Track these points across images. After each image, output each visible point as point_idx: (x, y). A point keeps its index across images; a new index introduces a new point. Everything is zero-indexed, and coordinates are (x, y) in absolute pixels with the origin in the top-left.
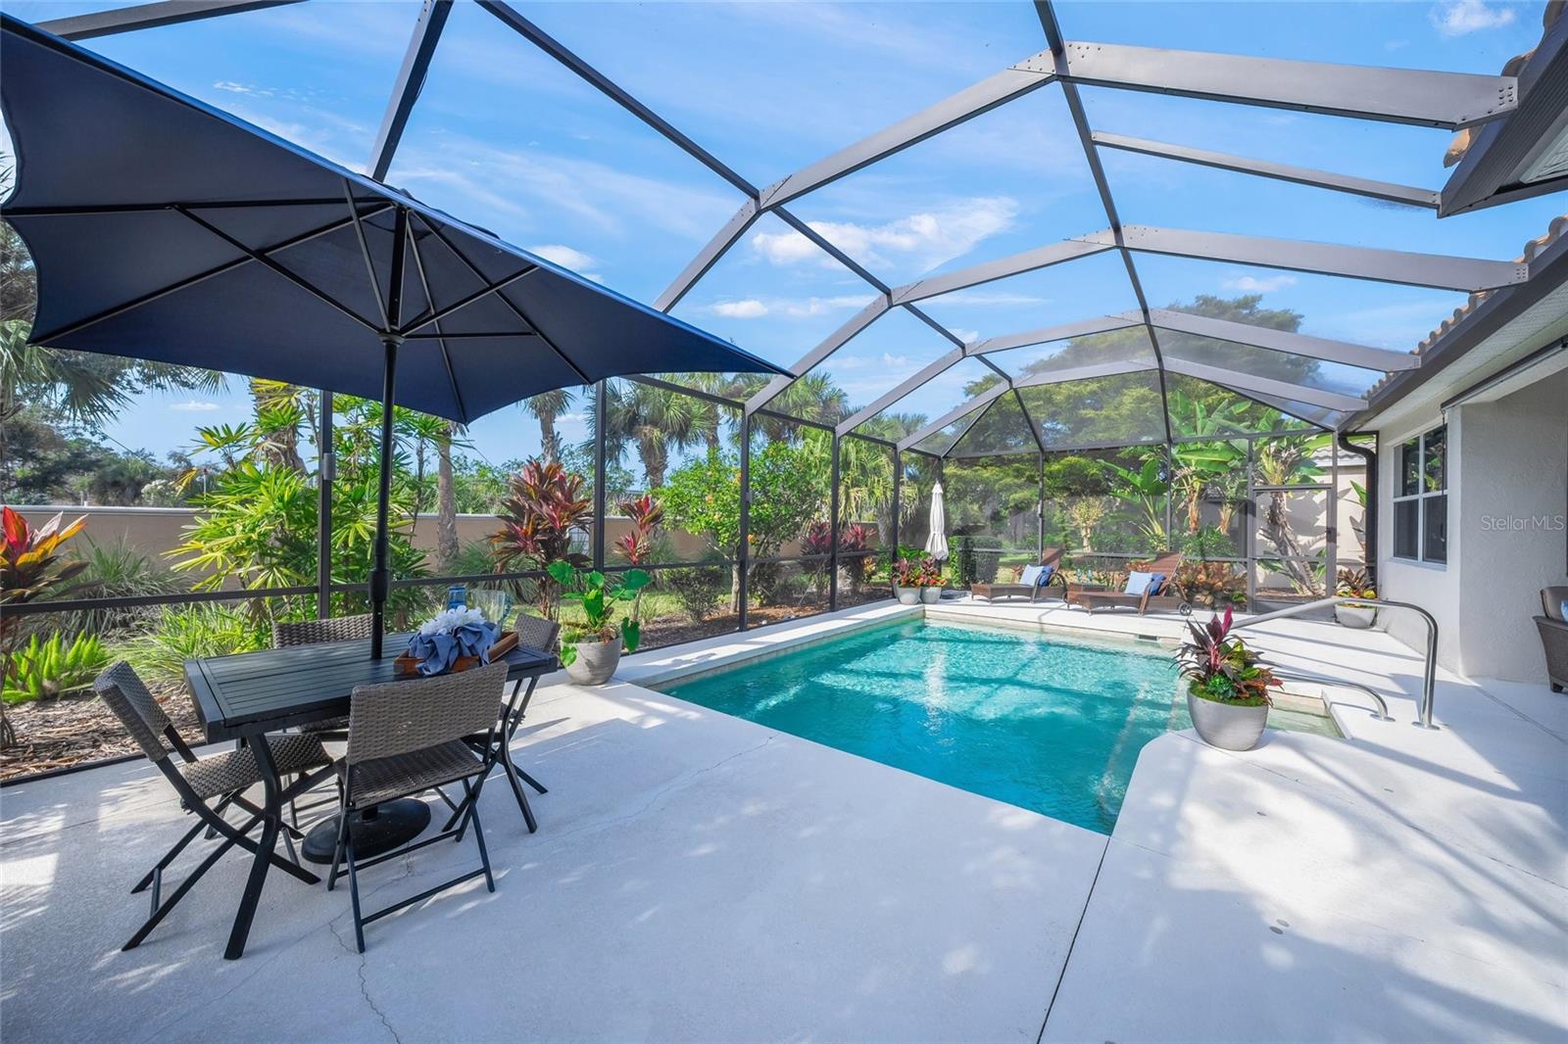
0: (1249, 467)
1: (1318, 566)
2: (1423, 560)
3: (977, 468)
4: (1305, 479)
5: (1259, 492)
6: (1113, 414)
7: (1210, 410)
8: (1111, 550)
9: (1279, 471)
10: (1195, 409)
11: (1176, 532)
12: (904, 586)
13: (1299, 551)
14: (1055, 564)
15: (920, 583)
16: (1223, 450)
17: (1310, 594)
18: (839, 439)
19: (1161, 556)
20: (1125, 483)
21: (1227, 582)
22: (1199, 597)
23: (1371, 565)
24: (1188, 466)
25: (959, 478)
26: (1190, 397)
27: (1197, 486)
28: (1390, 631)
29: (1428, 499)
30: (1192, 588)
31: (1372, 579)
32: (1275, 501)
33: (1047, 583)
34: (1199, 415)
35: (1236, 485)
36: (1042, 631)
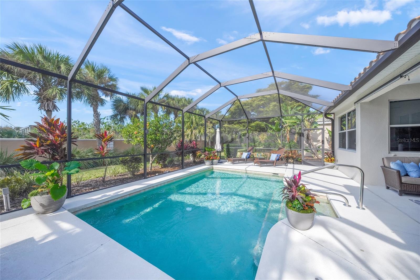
0: (302, 124)
1: (319, 150)
2: (348, 149)
3: (233, 125)
4: (315, 127)
5: (305, 130)
6: (268, 110)
7: (292, 108)
8: (267, 147)
9: (309, 125)
10: (288, 108)
11: (284, 142)
12: (206, 160)
13: (314, 146)
14: (251, 152)
15: (211, 159)
16: (295, 119)
17: (317, 158)
18: (184, 113)
19: (280, 149)
20: (271, 129)
21: (297, 156)
22: (290, 160)
23: (333, 150)
24: (287, 124)
25: (228, 128)
26: (287, 106)
27: (289, 129)
28: (339, 169)
29: (349, 131)
30: (288, 158)
31: (333, 154)
32: (308, 133)
33: (249, 157)
34: (289, 110)
35: (298, 129)
36: (246, 173)
